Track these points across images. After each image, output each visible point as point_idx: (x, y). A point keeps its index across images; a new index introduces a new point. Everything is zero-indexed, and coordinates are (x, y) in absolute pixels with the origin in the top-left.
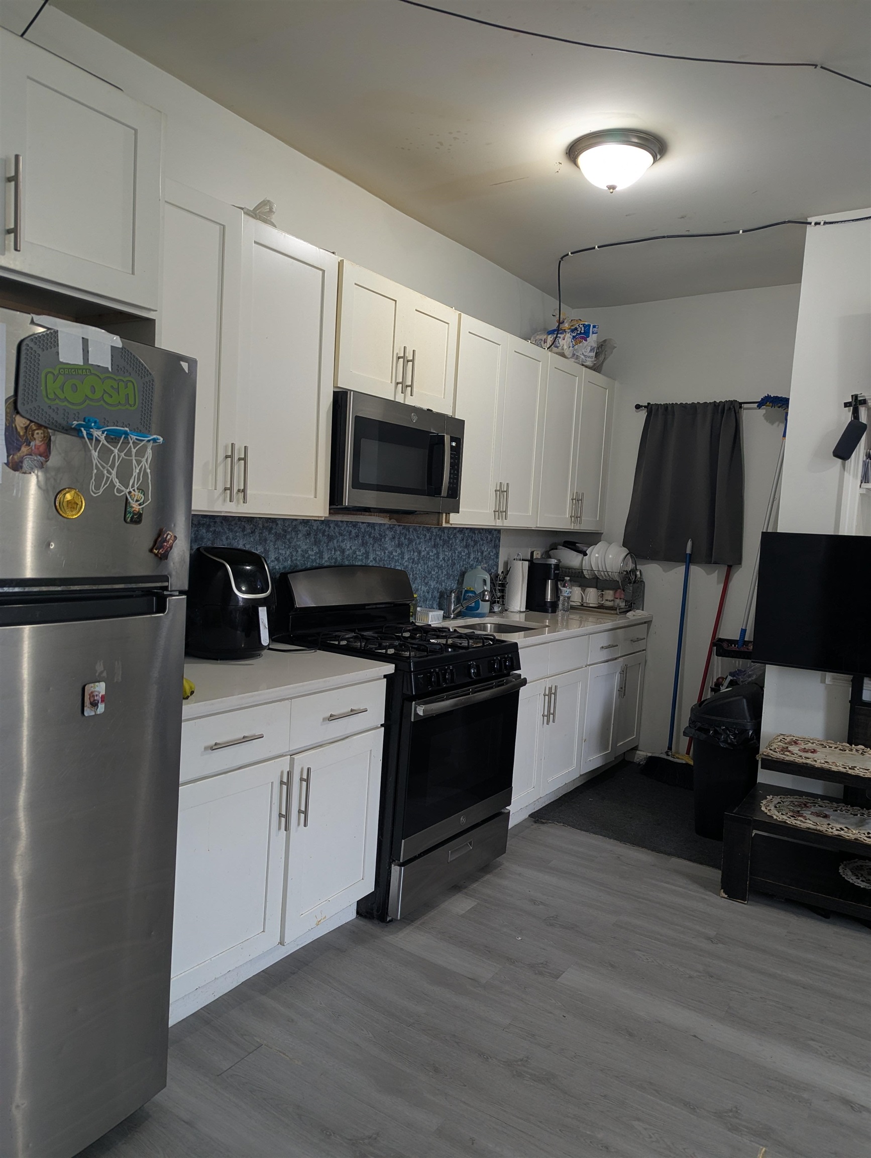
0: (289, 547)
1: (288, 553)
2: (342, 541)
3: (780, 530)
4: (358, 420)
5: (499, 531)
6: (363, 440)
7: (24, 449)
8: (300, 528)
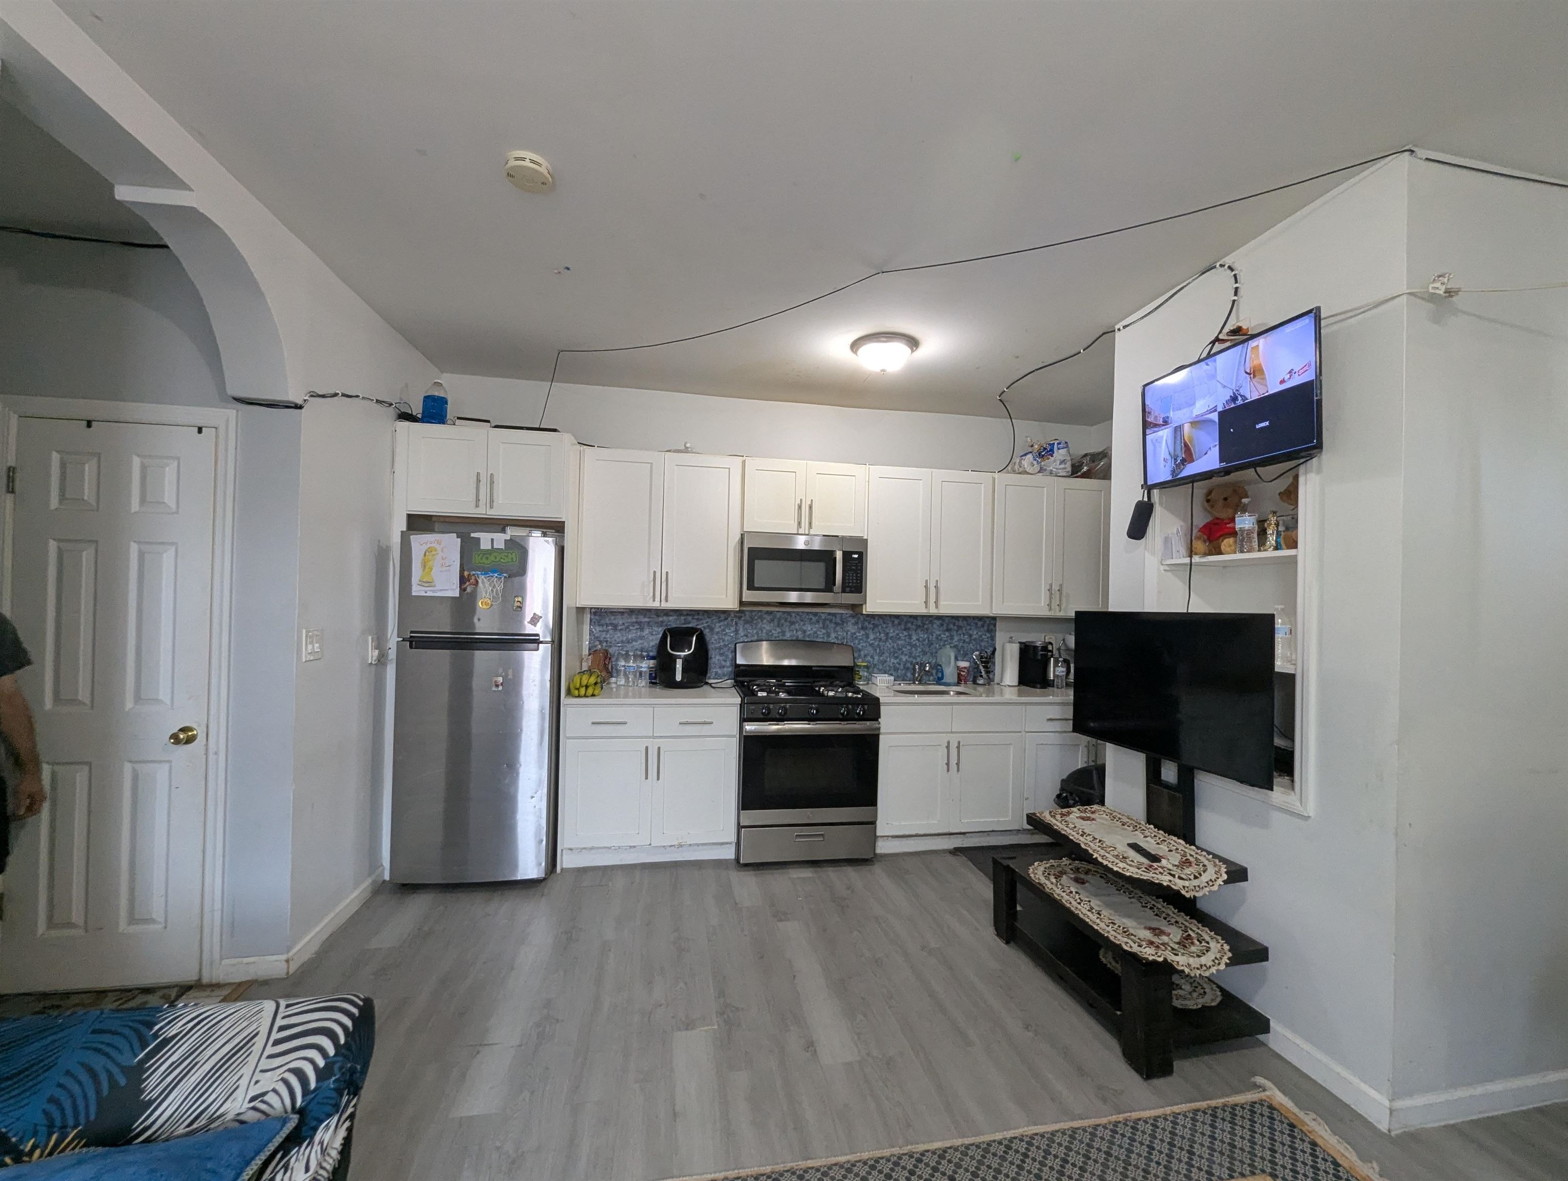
0: (756, 628)
1: (755, 632)
2: (804, 625)
3: (1111, 609)
4: (750, 549)
5: (994, 619)
6: (757, 562)
7: (468, 583)
8: (765, 616)
